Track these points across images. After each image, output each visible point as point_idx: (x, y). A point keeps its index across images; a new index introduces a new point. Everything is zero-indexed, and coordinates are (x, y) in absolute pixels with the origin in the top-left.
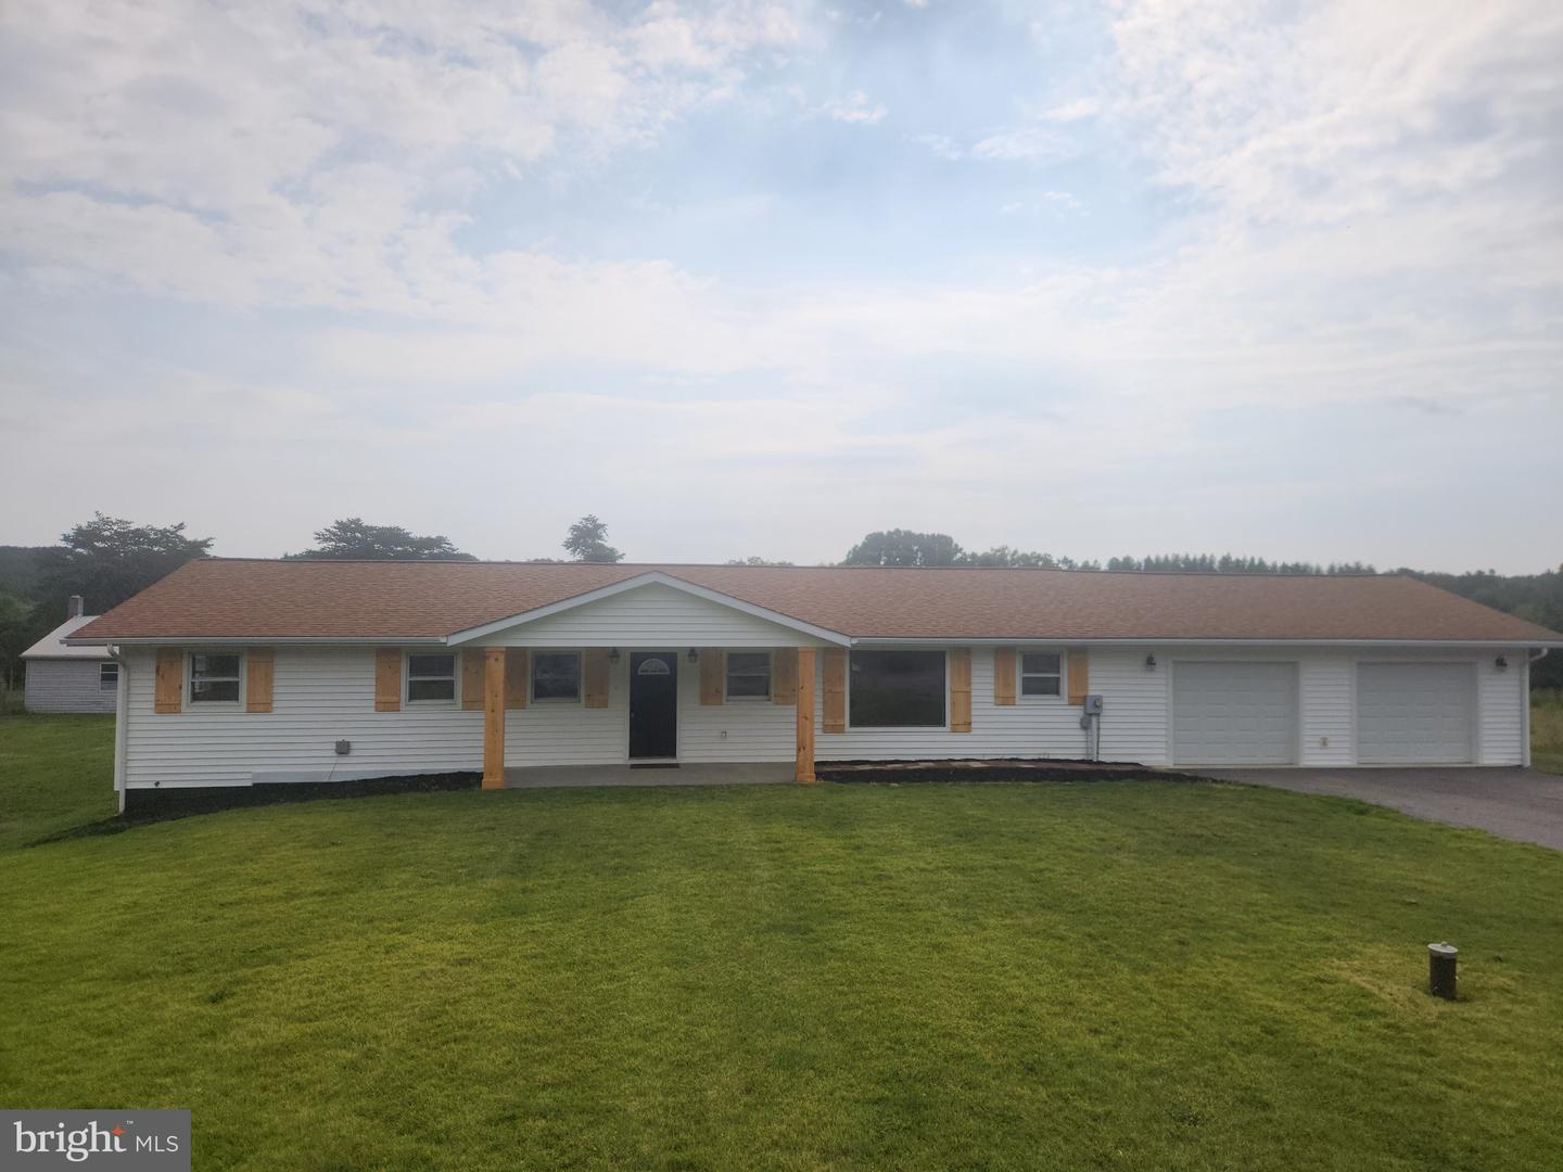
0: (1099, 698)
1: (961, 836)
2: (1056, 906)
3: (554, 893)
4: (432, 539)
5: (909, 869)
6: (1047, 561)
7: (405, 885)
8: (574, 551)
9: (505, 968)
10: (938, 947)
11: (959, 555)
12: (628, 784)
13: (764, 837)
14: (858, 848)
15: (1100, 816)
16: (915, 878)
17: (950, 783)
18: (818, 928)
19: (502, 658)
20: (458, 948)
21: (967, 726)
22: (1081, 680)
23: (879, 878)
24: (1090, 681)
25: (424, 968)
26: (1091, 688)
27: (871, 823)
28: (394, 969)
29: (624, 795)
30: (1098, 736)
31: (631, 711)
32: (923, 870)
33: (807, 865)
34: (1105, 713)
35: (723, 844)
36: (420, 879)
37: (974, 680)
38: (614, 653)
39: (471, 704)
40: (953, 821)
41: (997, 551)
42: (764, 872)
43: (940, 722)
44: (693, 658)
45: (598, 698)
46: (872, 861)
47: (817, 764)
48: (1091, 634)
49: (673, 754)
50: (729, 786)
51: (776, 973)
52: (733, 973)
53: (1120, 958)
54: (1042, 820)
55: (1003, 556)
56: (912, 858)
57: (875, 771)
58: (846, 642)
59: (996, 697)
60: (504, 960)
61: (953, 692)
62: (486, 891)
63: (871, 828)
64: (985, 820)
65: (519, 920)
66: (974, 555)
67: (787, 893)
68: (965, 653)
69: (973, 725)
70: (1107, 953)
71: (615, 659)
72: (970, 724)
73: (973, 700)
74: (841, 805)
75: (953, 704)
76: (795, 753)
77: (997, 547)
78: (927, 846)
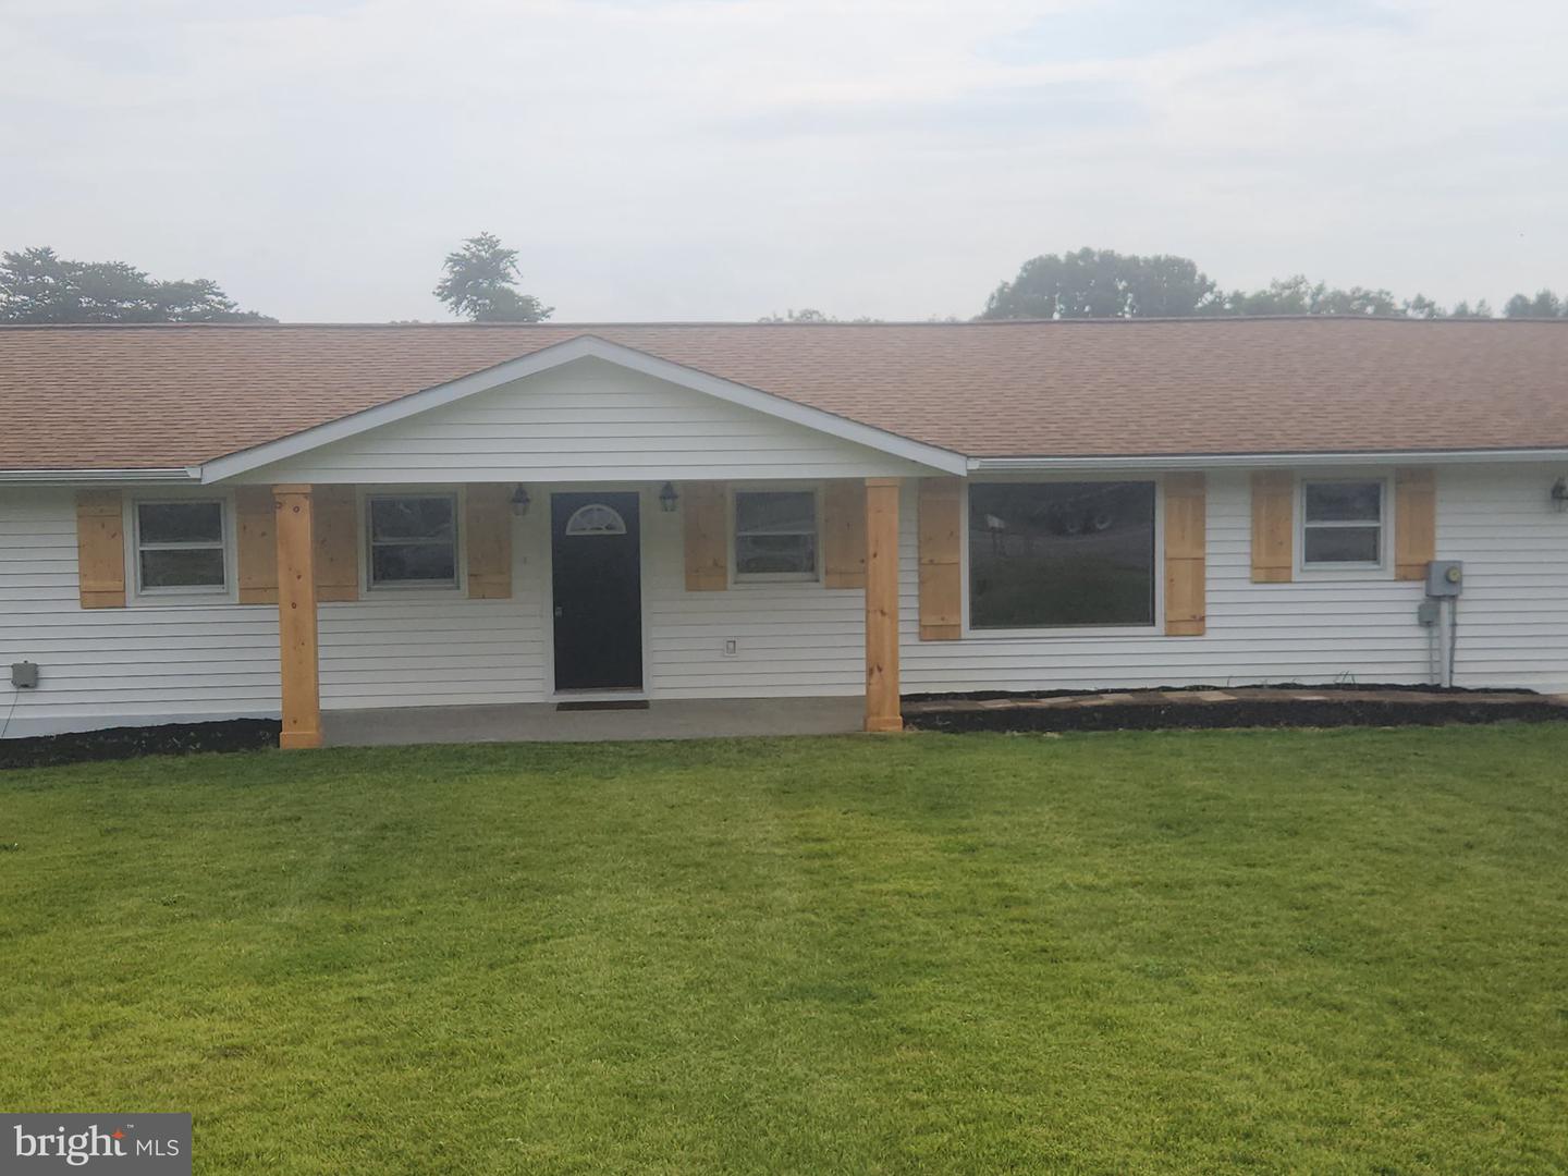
0: (1455, 566)
1: (1169, 827)
2: (1336, 950)
3: (402, 931)
4: (189, 285)
5: (1064, 886)
6: (1383, 308)
7: (133, 918)
8: (457, 304)
9: (305, 1061)
10: (1103, 1025)
11: (1209, 297)
12: (552, 739)
13: (796, 831)
14: (972, 849)
15: (1440, 788)
16: (1073, 902)
17: (1159, 731)
18: (883, 992)
19: (306, 505)
20: (226, 1028)
21: (1194, 623)
22: (1420, 532)
23: (1006, 903)
24: (1439, 533)
25: (160, 1063)
26: (1439, 546)
27: (999, 806)
28: (106, 1065)
29: (538, 757)
30: (1453, 638)
31: (556, 604)
32: (1091, 888)
33: (872, 880)
34: (1466, 595)
35: (720, 844)
36: (160, 907)
37: (1210, 536)
38: (519, 494)
39: (257, 593)
40: (1156, 801)
41: (1285, 287)
42: (790, 894)
43: (1148, 618)
44: (669, 502)
45: (493, 582)
46: (995, 873)
47: (904, 698)
48: (1440, 443)
49: (636, 682)
50: (738, 741)
51: (798, 1070)
52: (719, 1070)
53: (1446, 1043)
54: (1326, 796)
55: (1296, 297)
56: (1072, 868)
57: (1019, 709)
58: (957, 466)
59: (1254, 567)
60: (303, 1049)
61: (1168, 559)
62: (278, 928)
63: (998, 813)
64: (1217, 797)
65: (335, 977)
66: (1237, 298)
67: (832, 930)
68: (1193, 485)
69: (1209, 623)
70: (1424, 1033)
71: (521, 506)
72: (1202, 619)
73: (1208, 574)
74: (947, 772)
75: (1170, 581)
76: (863, 678)
77: (1283, 280)
78: (1104, 845)
